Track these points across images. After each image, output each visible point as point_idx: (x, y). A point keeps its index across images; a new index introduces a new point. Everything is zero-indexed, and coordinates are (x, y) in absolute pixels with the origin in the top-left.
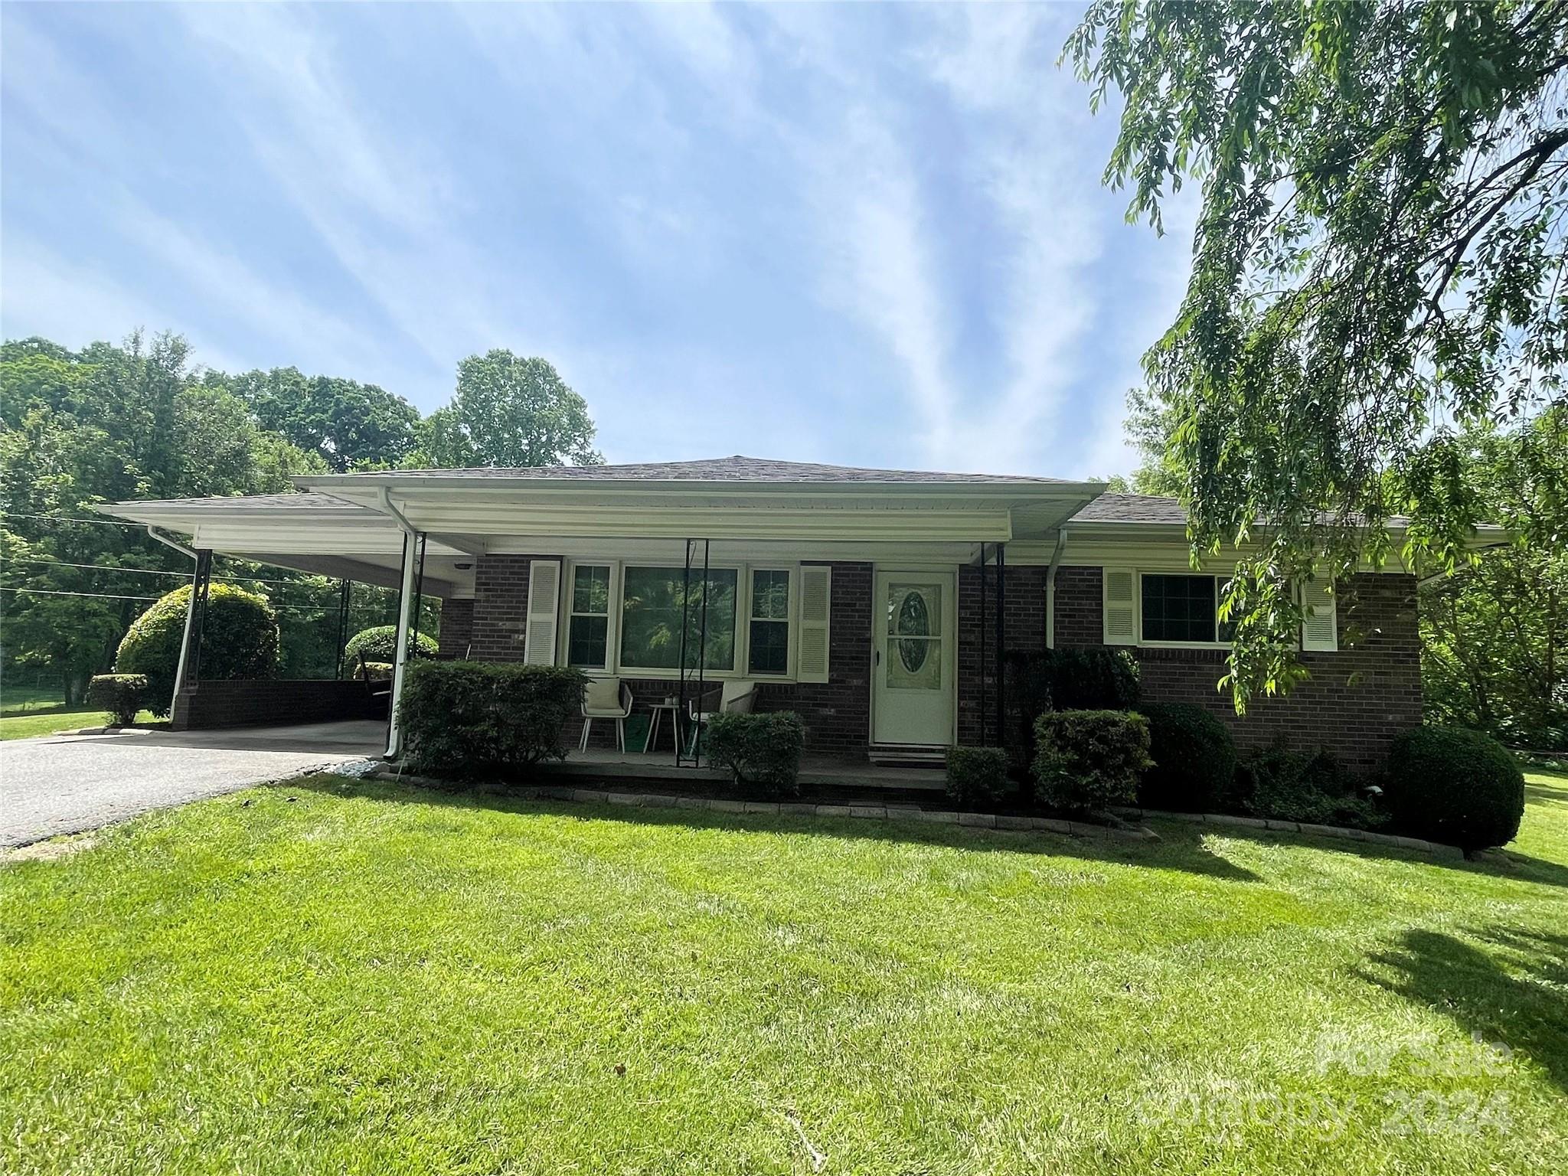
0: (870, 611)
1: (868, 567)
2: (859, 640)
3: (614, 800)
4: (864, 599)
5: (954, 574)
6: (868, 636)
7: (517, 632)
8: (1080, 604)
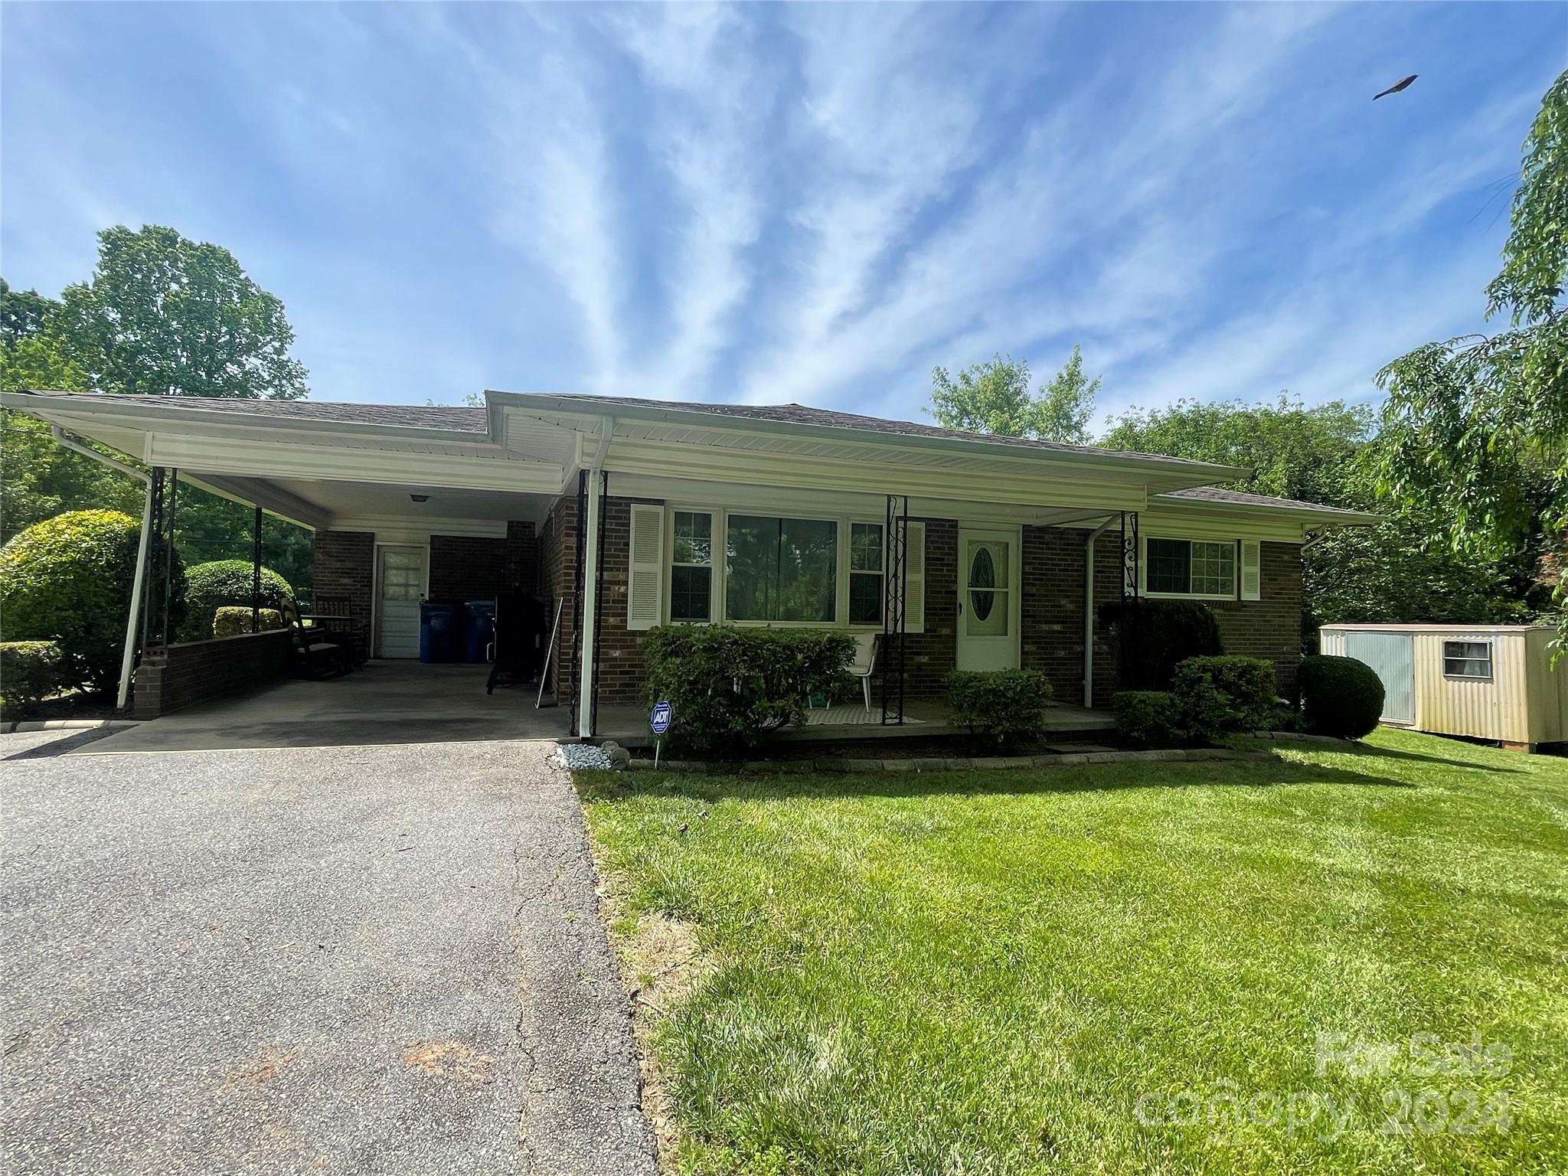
0: (956, 566)
1: (954, 524)
2: (947, 592)
3: (891, 768)
4: (950, 554)
5: (1018, 532)
6: (954, 588)
7: (618, 583)
8: (1108, 562)
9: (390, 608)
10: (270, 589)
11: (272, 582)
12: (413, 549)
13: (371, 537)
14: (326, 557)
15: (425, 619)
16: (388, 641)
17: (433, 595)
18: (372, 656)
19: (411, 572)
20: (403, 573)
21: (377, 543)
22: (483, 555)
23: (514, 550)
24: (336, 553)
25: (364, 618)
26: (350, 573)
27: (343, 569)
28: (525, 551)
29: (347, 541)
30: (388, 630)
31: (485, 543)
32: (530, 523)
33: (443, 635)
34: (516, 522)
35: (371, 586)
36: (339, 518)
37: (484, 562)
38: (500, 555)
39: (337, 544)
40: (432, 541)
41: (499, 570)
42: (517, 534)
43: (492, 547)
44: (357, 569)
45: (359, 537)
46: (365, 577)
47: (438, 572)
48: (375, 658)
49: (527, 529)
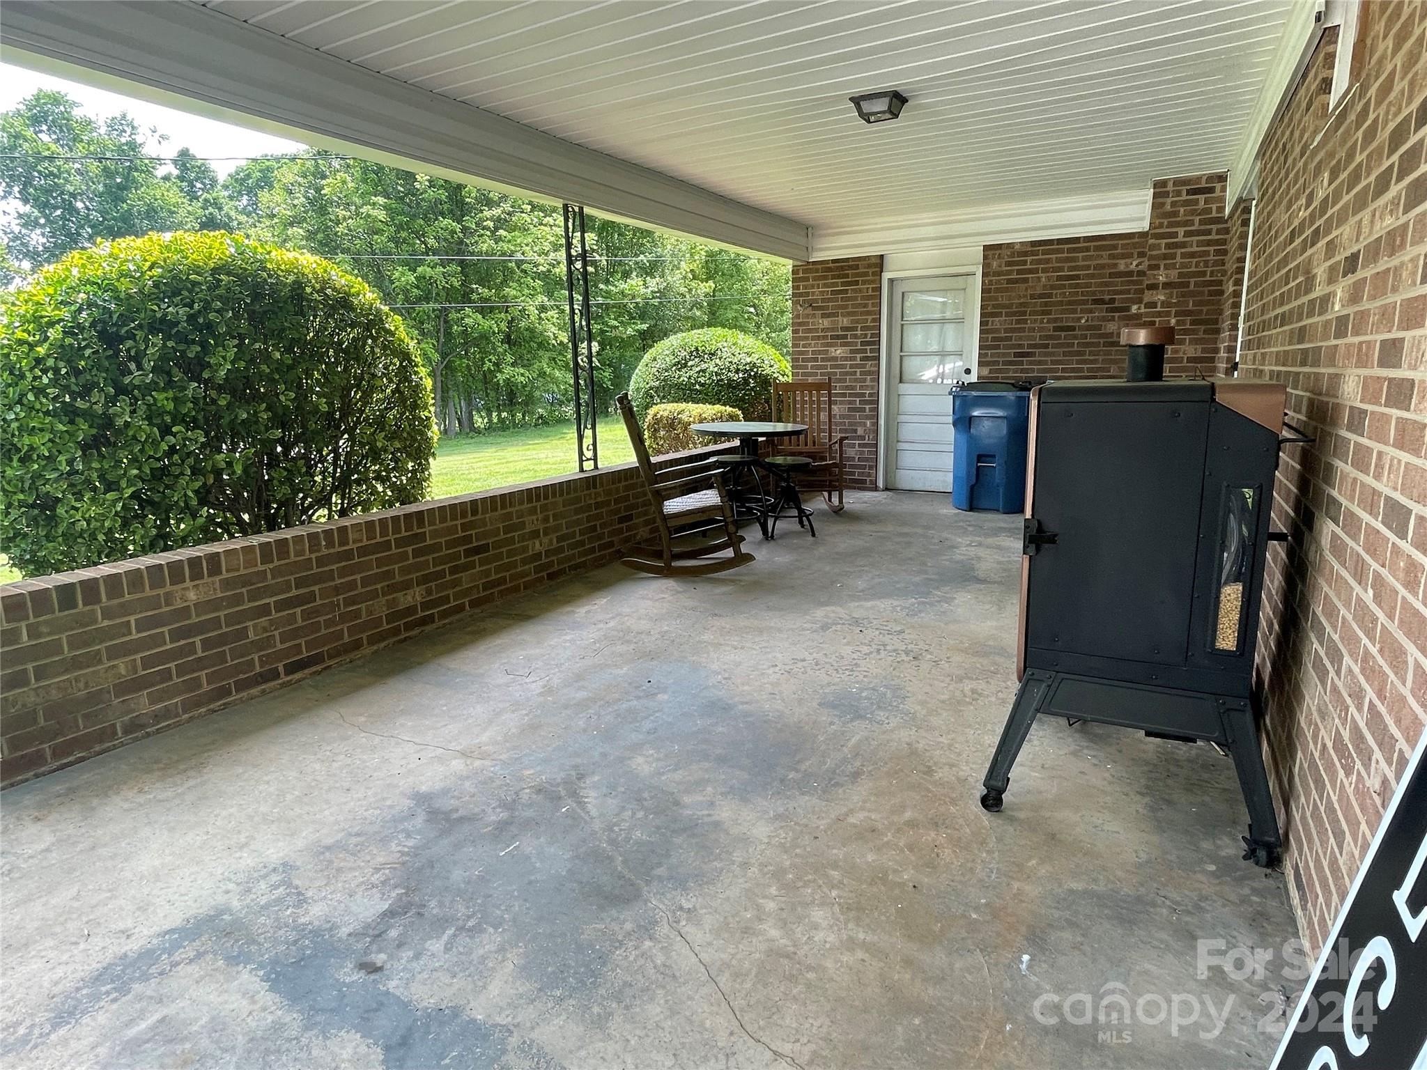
9: (910, 401)
10: (745, 371)
11: (748, 360)
12: (953, 279)
13: (878, 263)
14: (809, 311)
15: (963, 422)
16: (908, 458)
17: (985, 371)
18: (881, 484)
19: (949, 327)
20: (935, 329)
21: (886, 276)
22: (1092, 276)
23: (1165, 257)
24: (823, 300)
25: (867, 417)
26: (845, 337)
27: (833, 329)
28: (1192, 255)
29: (839, 277)
30: (908, 439)
31: (1097, 248)
32: (1210, 178)
33: (994, 456)
34: (1171, 184)
35: (878, 358)
36: (825, 236)
37: (1094, 293)
38: (1130, 273)
39: (825, 285)
40: (985, 257)
41: (1128, 309)
42: (1175, 214)
43: (1112, 257)
44: (855, 329)
45: (857, 267)
46: (868, 343)
47: (996, 322)
48: (887, 489)
49: (1202, 198)
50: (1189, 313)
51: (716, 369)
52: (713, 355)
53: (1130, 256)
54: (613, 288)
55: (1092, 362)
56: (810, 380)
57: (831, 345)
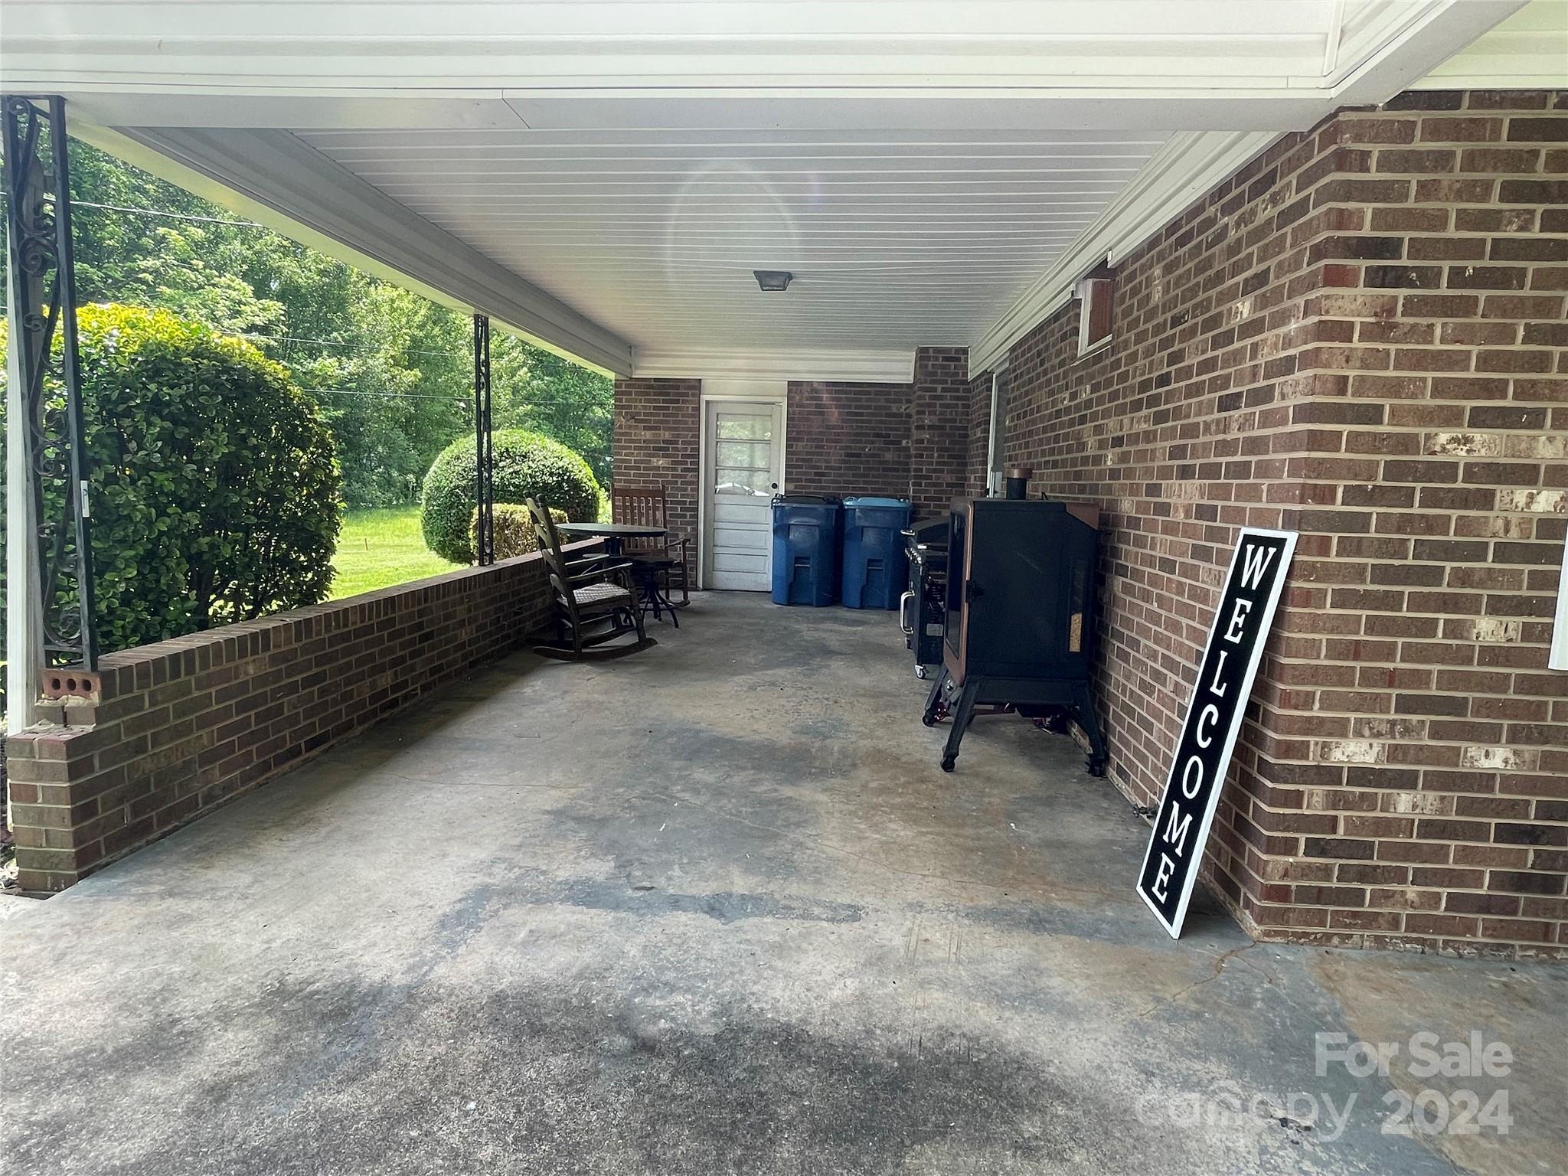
9: (726, 510)
10: (559, 475)
11: (561, 464)
12: (760, 407)
13: (695, 387)
14: (632, 423)
15: (781, 529)
16: (723, 561)
17: (791, 487)
18: (700, 585)
19: (758, 447)
20: (745, 448)
21: (704, 398)
22: (873, 415)
23: (929, 405)
24: (645, 414)
25: (689, 523)
26: (667, 449)
27: (655, 442)
28: (947, 406)
29: (660, 394)
30: (724, 544)
31: (877, 393)
32: (957, 350)
33: (808, 558)
34: (931, 351)
35: (697, 470)
36: (644, 356)
37: (874, 428)
38: (900, 415)
39: (649, 401)
40: (789, 391)
41: (900, 443)
42: (935, 374)
43: (888, 401)
44: (676, 442)
45: (678, 388)
46: (689, 457)
47: (799, 446)
48: (705, 589)
49: (952, 364)
50: (946, 450)
51: (530, 471)
52: (525, 457)
53: (900, 401)
54: (298, 367)
55: (875, 483)
56: (633, 486)
57: (654, 456)
